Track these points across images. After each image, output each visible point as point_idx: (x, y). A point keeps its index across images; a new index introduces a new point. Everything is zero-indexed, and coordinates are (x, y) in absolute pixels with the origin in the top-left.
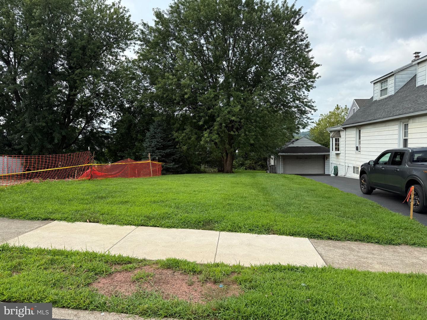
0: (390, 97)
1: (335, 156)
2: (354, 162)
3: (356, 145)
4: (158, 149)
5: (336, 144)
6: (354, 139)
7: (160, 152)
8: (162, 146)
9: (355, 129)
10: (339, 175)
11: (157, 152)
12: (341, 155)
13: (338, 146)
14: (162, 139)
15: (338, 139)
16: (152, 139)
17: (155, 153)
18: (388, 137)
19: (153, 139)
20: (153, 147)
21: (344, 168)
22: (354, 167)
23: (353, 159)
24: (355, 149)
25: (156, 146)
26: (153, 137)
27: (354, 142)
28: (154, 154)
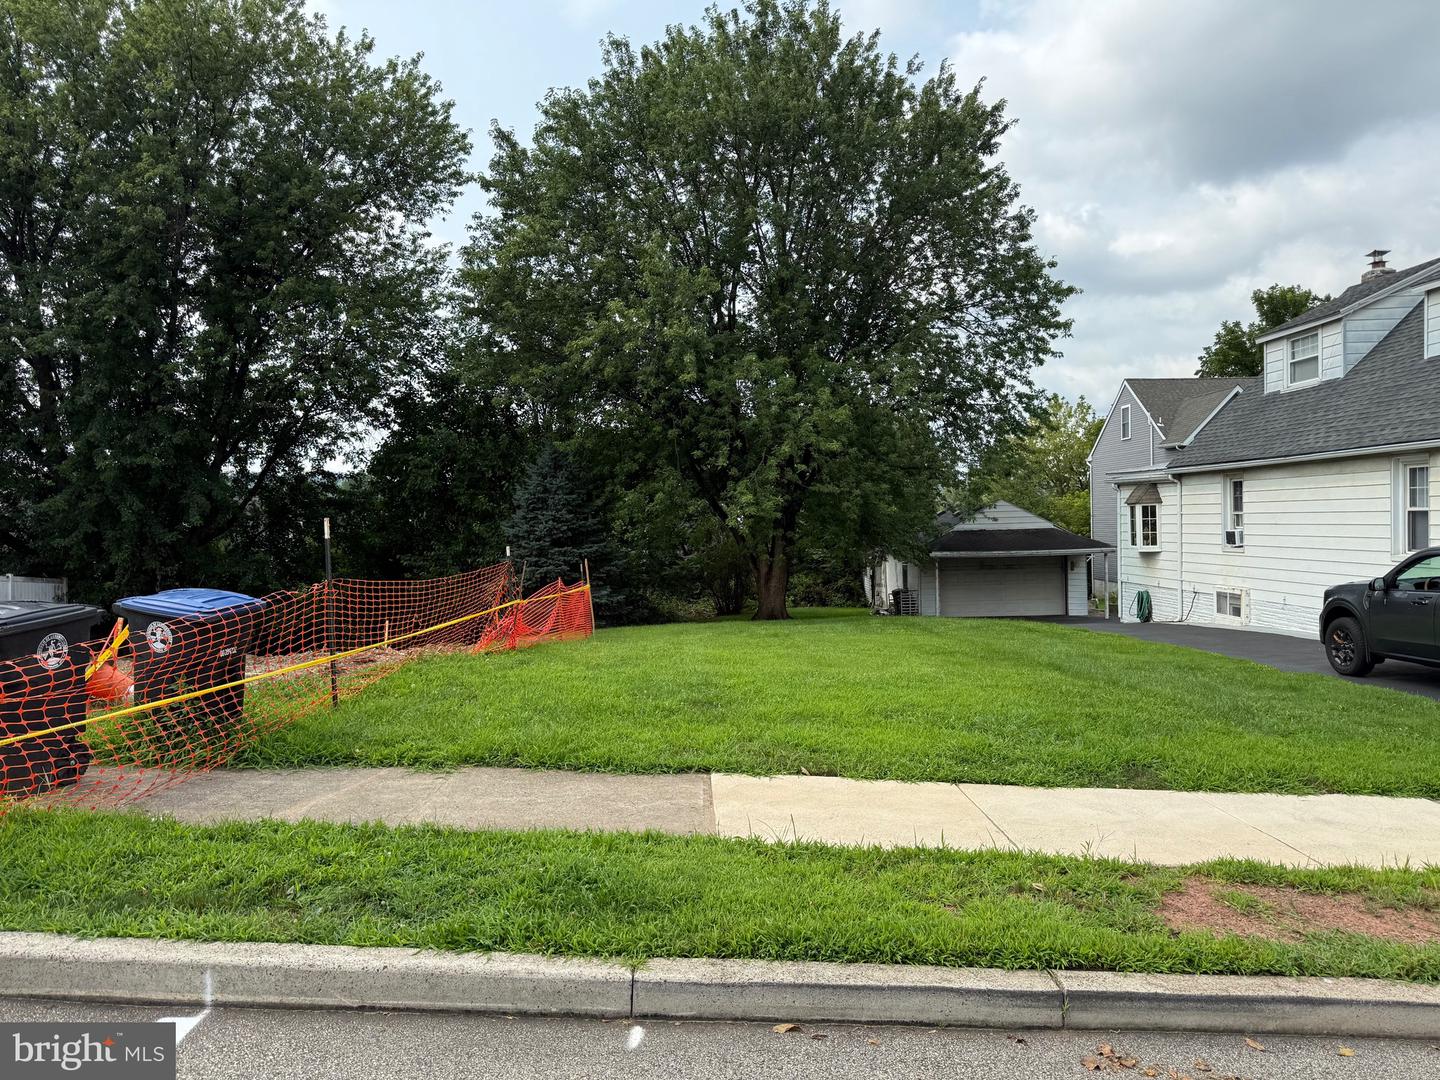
0: (1330, 385)
1: (1138, 561)
2: (1219, 581)
3: (1225, 526)
4: (556, 543)
5: (1145, 524)
6: (1218, 509)
7: (564, 554)
8: (570, 534)
9: (1219, 479)
10: (1156, 617)
11: (553, 554)
12: (1162, 556)
13: (1154, 528)
14: (570, 512)
15: (1153, 509)
16: (534, 509)
17: (546, 556)
18: (1350, 506)
19: (539, 509)
20: (538, 539)
21: (1179, 598)
22: (1221, 596)
23: (1214, 569)
24: (1221, 539)
25: (550, 535)
26: (539, 503)
27: (1218, 520)
28: (544, 560)
